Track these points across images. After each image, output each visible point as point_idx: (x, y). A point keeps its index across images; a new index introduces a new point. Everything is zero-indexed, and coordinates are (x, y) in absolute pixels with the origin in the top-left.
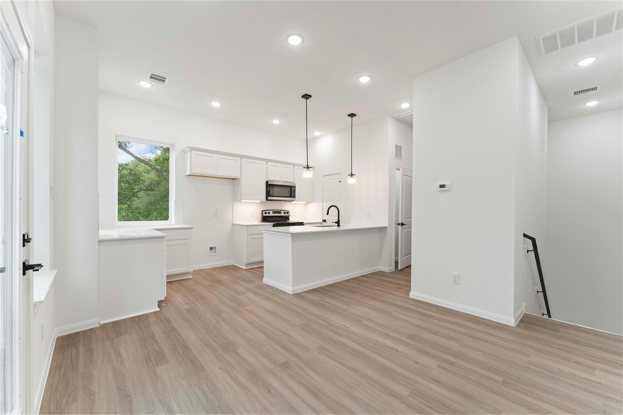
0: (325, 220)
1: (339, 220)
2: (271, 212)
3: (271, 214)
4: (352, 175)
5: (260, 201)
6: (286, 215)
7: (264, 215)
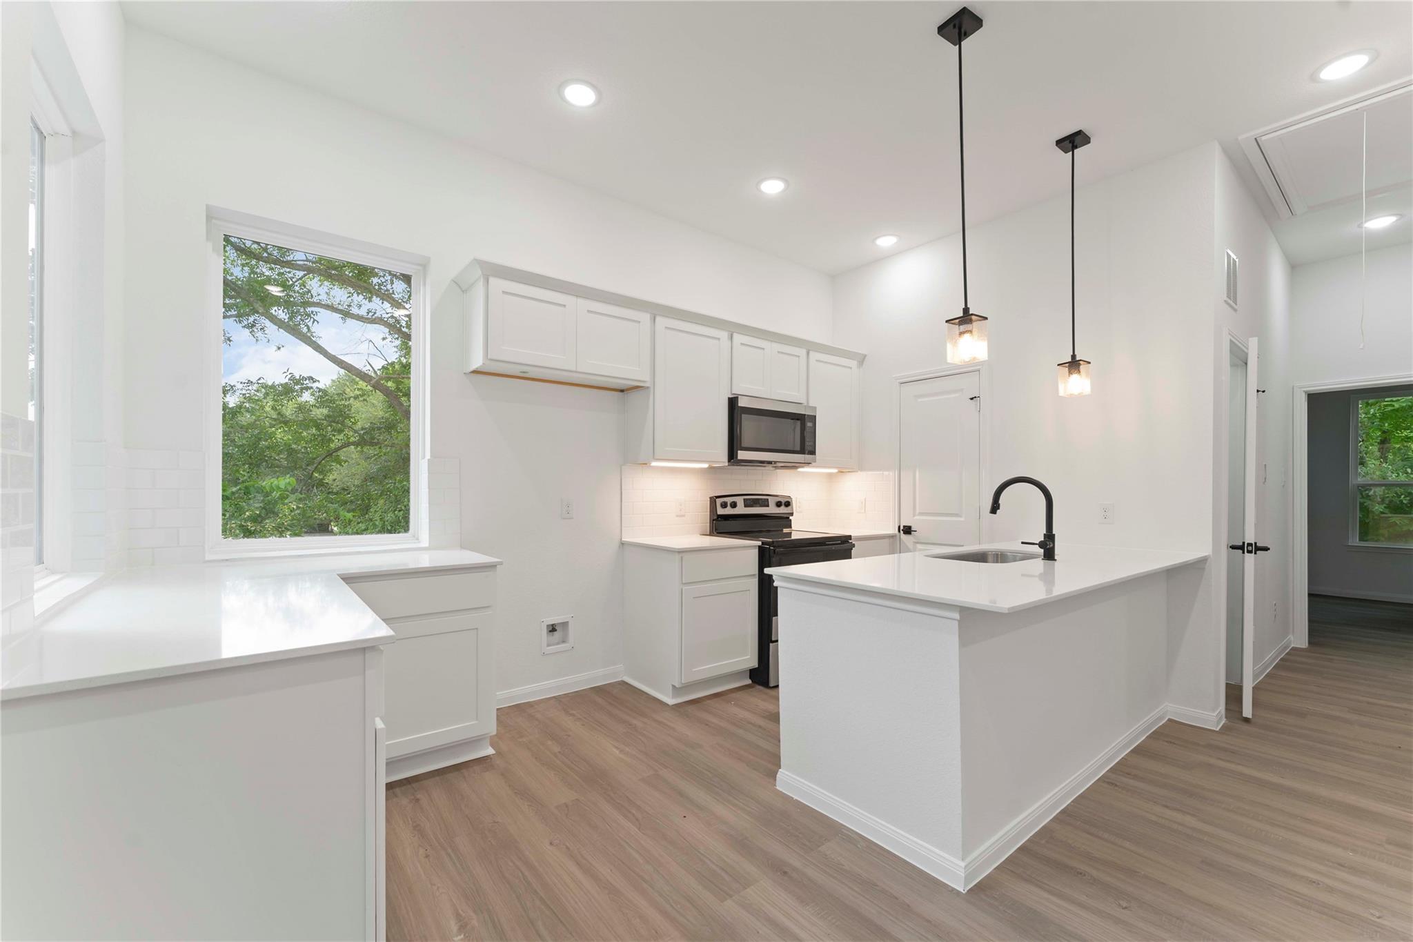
0: (910, 527)
1: (1050, 536)
2: (740, 501)
3: (741, 509)
4: (1074, 364)
5: (706, 466)
6: (783, 510)
7: (721, 511)
